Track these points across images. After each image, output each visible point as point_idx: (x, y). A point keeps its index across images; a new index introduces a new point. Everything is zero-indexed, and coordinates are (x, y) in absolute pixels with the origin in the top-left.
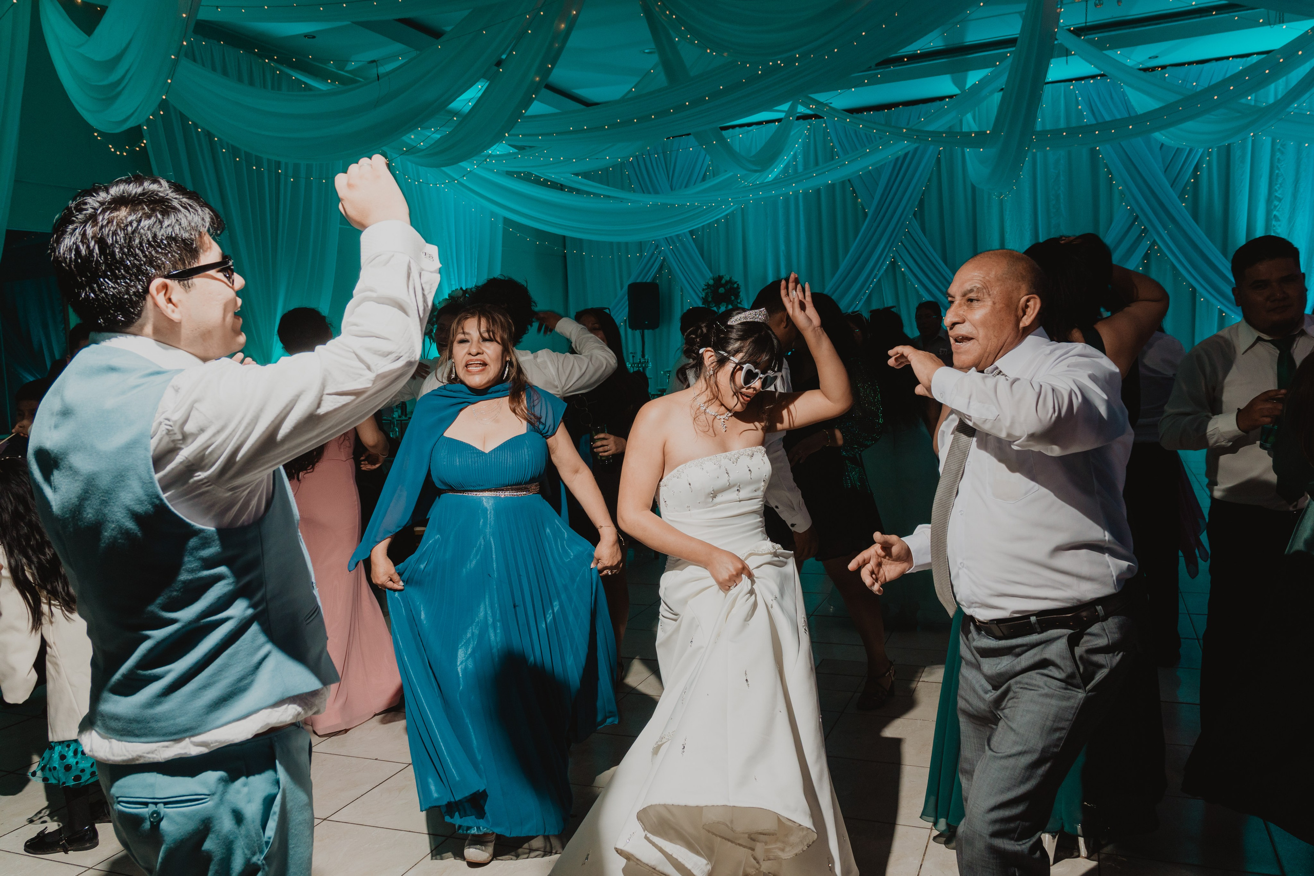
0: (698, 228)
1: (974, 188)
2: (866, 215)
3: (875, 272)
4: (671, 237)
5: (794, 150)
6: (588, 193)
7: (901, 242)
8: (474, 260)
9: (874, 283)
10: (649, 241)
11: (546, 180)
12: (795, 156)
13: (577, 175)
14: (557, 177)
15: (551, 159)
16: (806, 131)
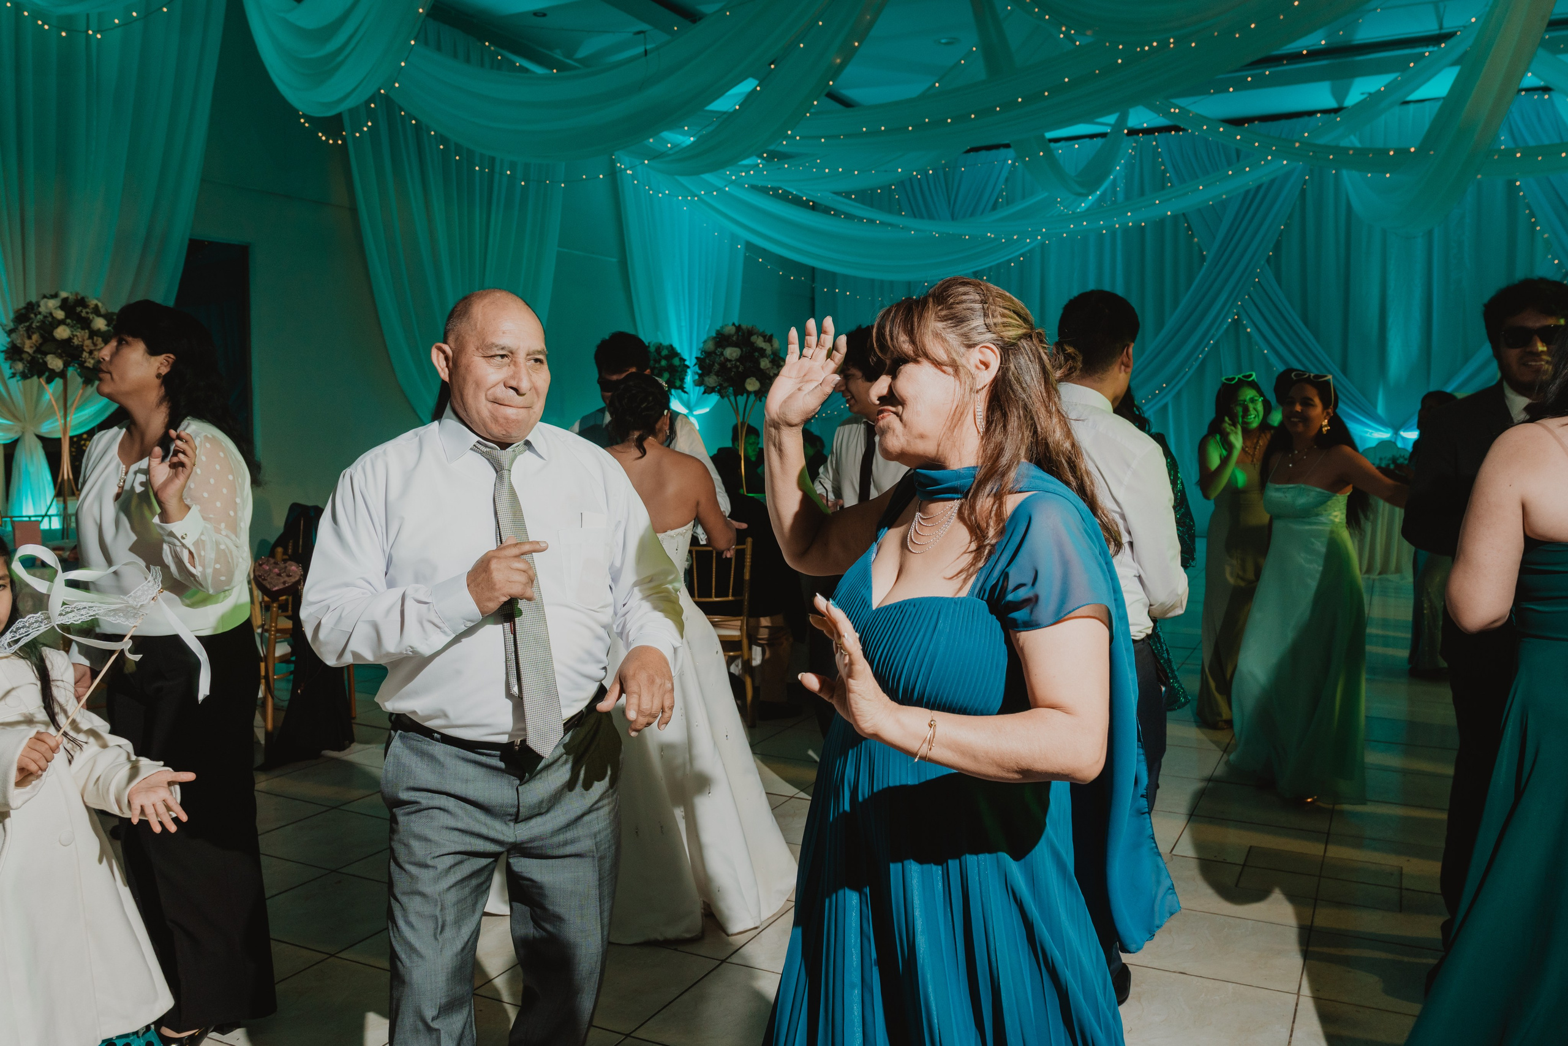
2: (1203, 258)
3: (1213, 331)
5: (1115, 174)
6: (861, 219)
7: (1249, 295)
8: (708, 297)
9: (1210, 346)
11: (808, 201)
12: (1115, 182)
14: (817, 196)
15: (827, 171)
16: (1130, 151)
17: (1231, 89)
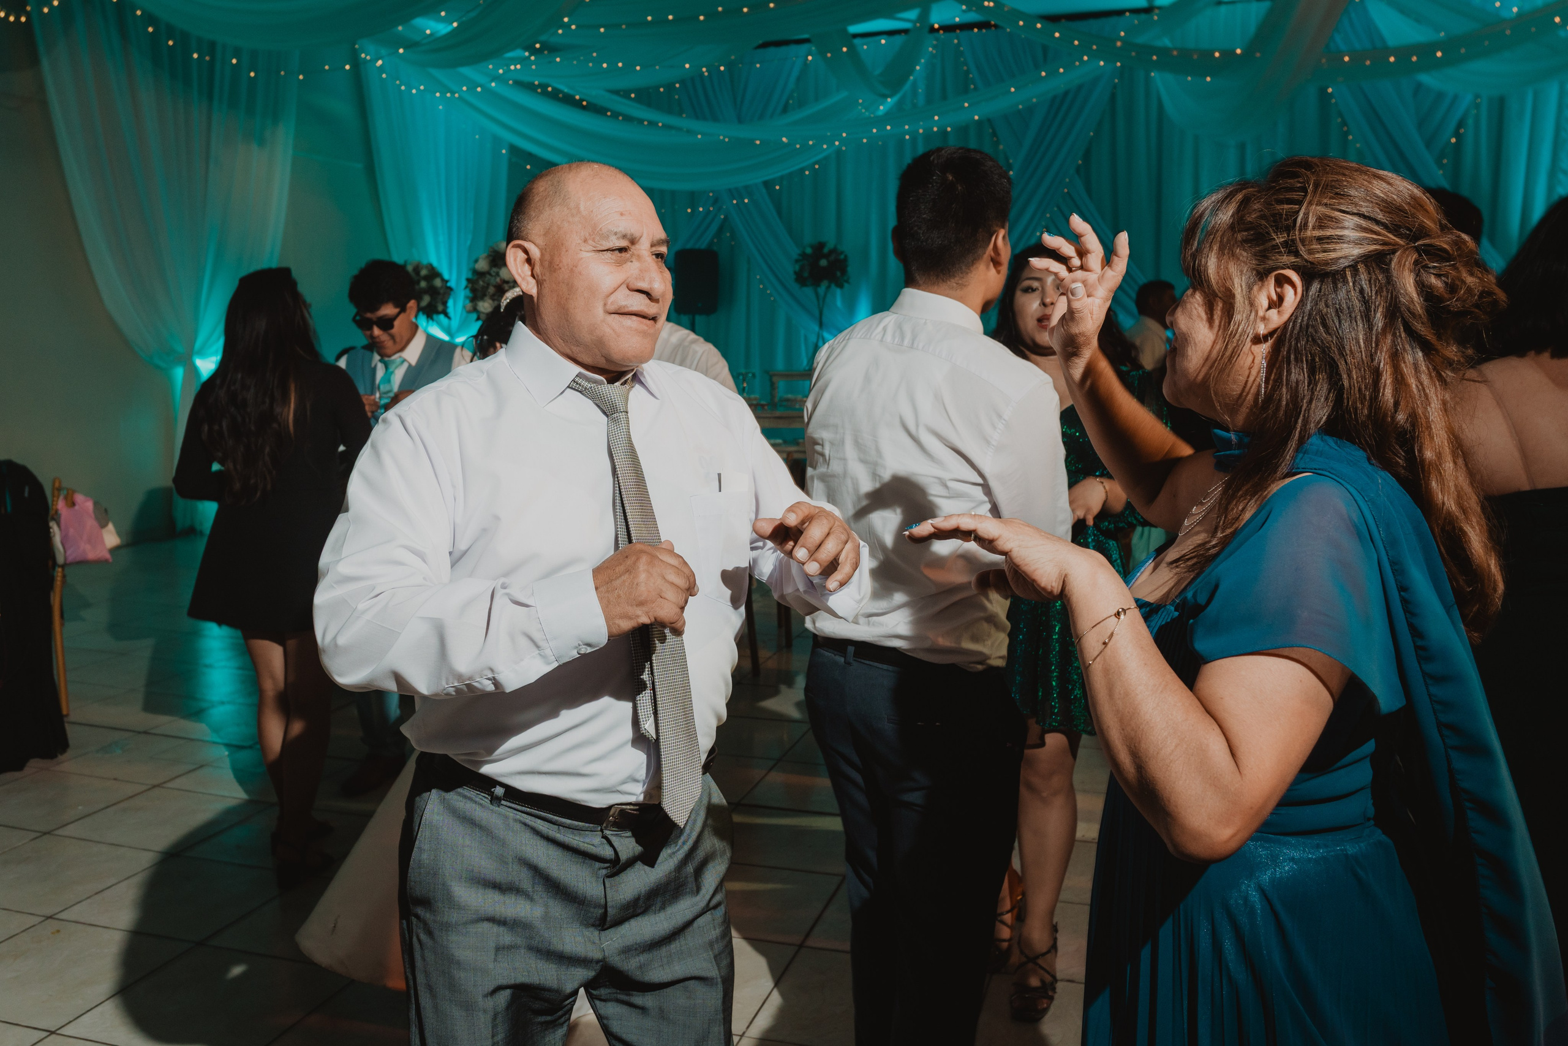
4: (735, 188)
5: (915, 74)
6: (641, 121)
7: (1059, 208)
8: (469, 208)
10: (704, 192)
11: (581, 100)
12: (915, 81)
14: (591, 94)
15: (605, 65)
16: (930, 49)
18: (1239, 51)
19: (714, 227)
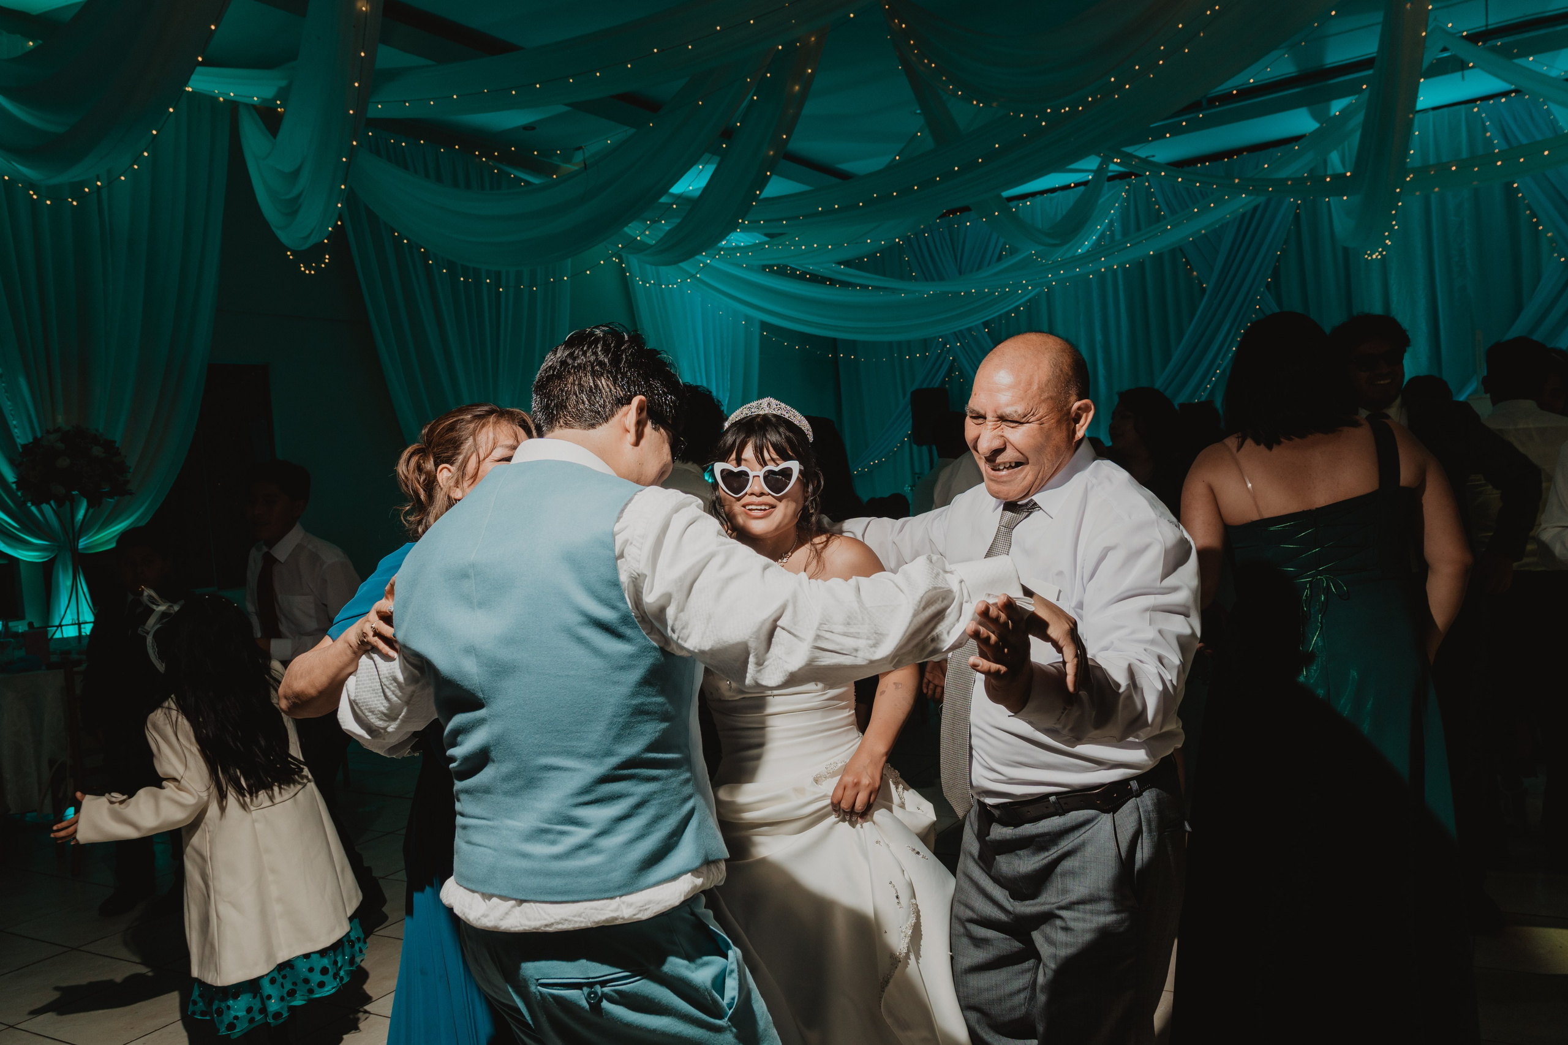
0: (993, 318)
1: (1346, 250)
2: (1204, 290)
3: (1219, 361)
4: (960, 331)
5: (1109, 217)
6: (854, 285)
8: (726, 372)
9: (1217, 376)
10: (935, 337)
11: (804, 273)
12: (1111, 223)
13: (840, 263)
14: (816, 268)
15: (804, 247)
16: (1123, 194)
17: (1168, 135)
18: (1348, 174)
19: (945, 368)
